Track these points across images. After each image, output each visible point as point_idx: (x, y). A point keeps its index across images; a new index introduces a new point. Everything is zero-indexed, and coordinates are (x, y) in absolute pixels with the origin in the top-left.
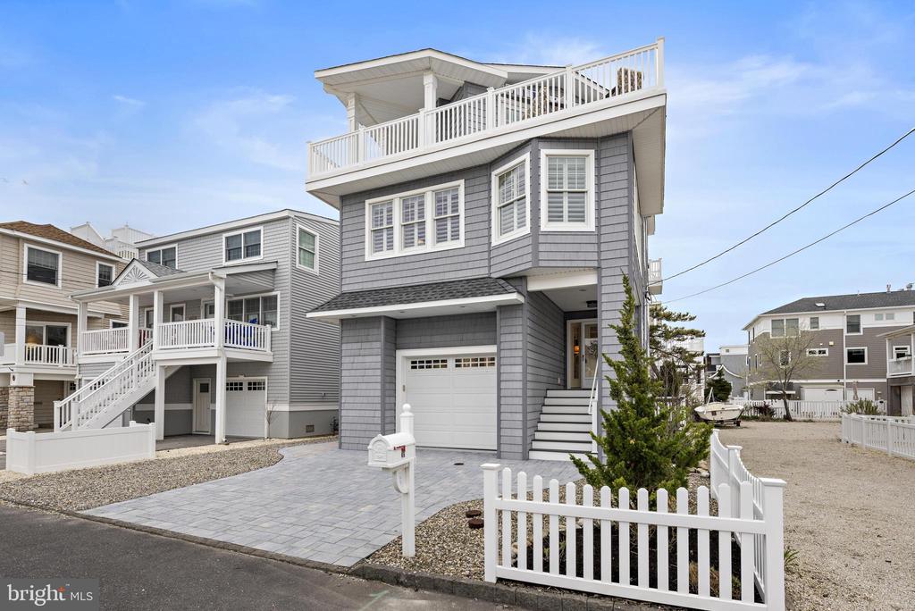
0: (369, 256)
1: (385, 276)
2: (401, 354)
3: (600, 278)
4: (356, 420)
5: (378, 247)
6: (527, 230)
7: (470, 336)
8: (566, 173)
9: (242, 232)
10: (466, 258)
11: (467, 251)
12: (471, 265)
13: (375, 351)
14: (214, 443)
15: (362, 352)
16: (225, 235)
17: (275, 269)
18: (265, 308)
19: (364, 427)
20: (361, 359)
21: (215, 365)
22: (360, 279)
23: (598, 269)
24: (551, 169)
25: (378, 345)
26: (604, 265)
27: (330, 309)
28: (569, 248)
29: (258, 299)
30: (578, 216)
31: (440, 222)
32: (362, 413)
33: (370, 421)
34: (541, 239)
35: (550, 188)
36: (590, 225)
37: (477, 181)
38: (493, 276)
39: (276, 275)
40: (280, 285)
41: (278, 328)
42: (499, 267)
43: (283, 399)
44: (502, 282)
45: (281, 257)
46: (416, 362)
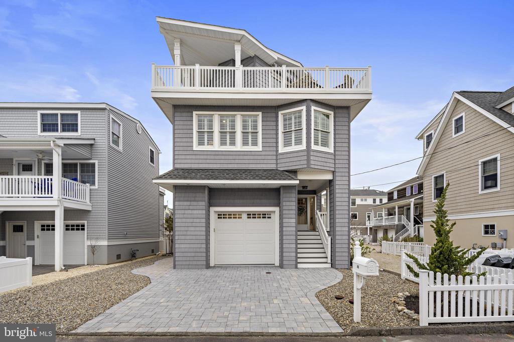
0: (196, 147)
1: (208, 161)
2: (213, 209)
3: (334, 176)
4: (186, 250)
5: (201, 143)
6: (303, 147)
7: (258, 201)
9: (59, 112)
10: (263, 157)
11: (263, 153)
12: (265, 161)
13: (201, 207)
14: (53, 270)
15: (191, 207)
16: (39, 112)
17: (92, 145)
19: (193, 254)
20: (190, 212)
21: (54, 212)
22: (189, 161)
23: (334, 172)
24: (315, 117)
25: (203, 203)
26: (337, 170)
29: (76, 165)
30: (326, 144)
31: (245, 134)
34: (312, 153)
35: (315, 127)
36: (331, 149)
37: (269, 115)
38: (279, 169)
39: (94, 149)
40: (97, 156)
41: (96, 187)
42: (283, 165)
43: (101, 237)
44: (287, 173)
45: (98, 136)
46: (221, 215)
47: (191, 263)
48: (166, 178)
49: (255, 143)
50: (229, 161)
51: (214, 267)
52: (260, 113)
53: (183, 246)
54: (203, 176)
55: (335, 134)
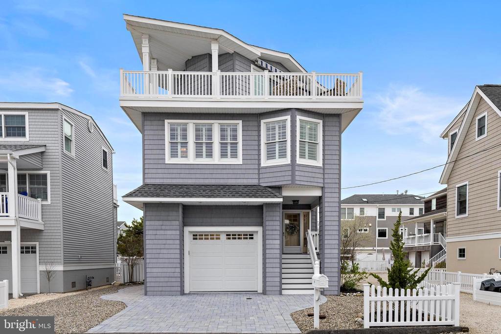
0: (169, 160)
1: (182, 176)
2: (187, 229)
3: (323, 192)
4: (159, 275)
5: (174, 154)
6: (287, 161)
9: (2, 113)
10: (243, 171)
11: (244, 167)
12: (246, 176)
13: (175, 227)
15: (163, 227)
17: (42, 153)
19: (166, 279)
20: (162, 232)
21: (10, 232)
22: (161, 176)
23: (323, 188)
24: (301, 127)
25: (177, 223)
26: (326, 186)
28: (310, 175)
29: (26, 175)
30: (313, 156)
31: (223, 145)
32: (165, 270)
33: (172, 275)
34: (297, 168)
35: (300, 138)
36: (319, 163)
37: (251, 123)
38: (261, 184)
39: (45, 157)
40: (49, 166)
41: (49, 202)
42: (266, 180)
43: (56, 261)
44: (270, 190)
45: (49, 142)
46: (197, 235)
47: (164, 289)
48: (136, 196)
49: (234, 155)
51: (189, 294)
52: (240, 122)
53: (154, 270)
54: (177, 194)
55: (324, 145)
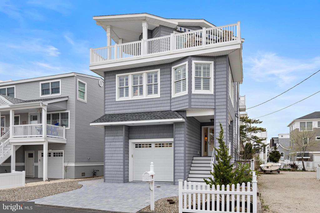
0: (118, 99)
2: (131, 141)
3: (215, 113)
4: (112, 170)
5: (121, 95)
6: (186, 92)
7: (162, 134)
8: (202, 70)
9: (50, 82)
10: (161, 102)
11: (161, 99)
12: (163, 105)
13: (121, 140)
14: (43, 181)
15: (115, 140)
16: (41, 83)
17: (67, 101)
18: (62, 118)
20: (114, 143)
21: (43, 145)
22: (113, 109)
23: (215, 109)
24: (196, 68)
25: (122, 137)
26: (217, 107)
27: (101, 122)
28: (203, 100)
29: (58, 114)
30: (207, 87)
31: (149, 86)
32: (115, 167)
33: (118, 170)
34: (192, 97)
35: (196, 76)
36: (211, 91)
37: (165, 70)
38: (172, 110)
39: (68, 103)
40: (69, 108)
41: (69, 128)
42: (175, 107)
43: (71, 161)
44: (176, 113)
45: (70, 94)
46: (137, 145)
50: (138, 107)
51: (134, 182)
53: (109, 167)
54: (120, 119)
